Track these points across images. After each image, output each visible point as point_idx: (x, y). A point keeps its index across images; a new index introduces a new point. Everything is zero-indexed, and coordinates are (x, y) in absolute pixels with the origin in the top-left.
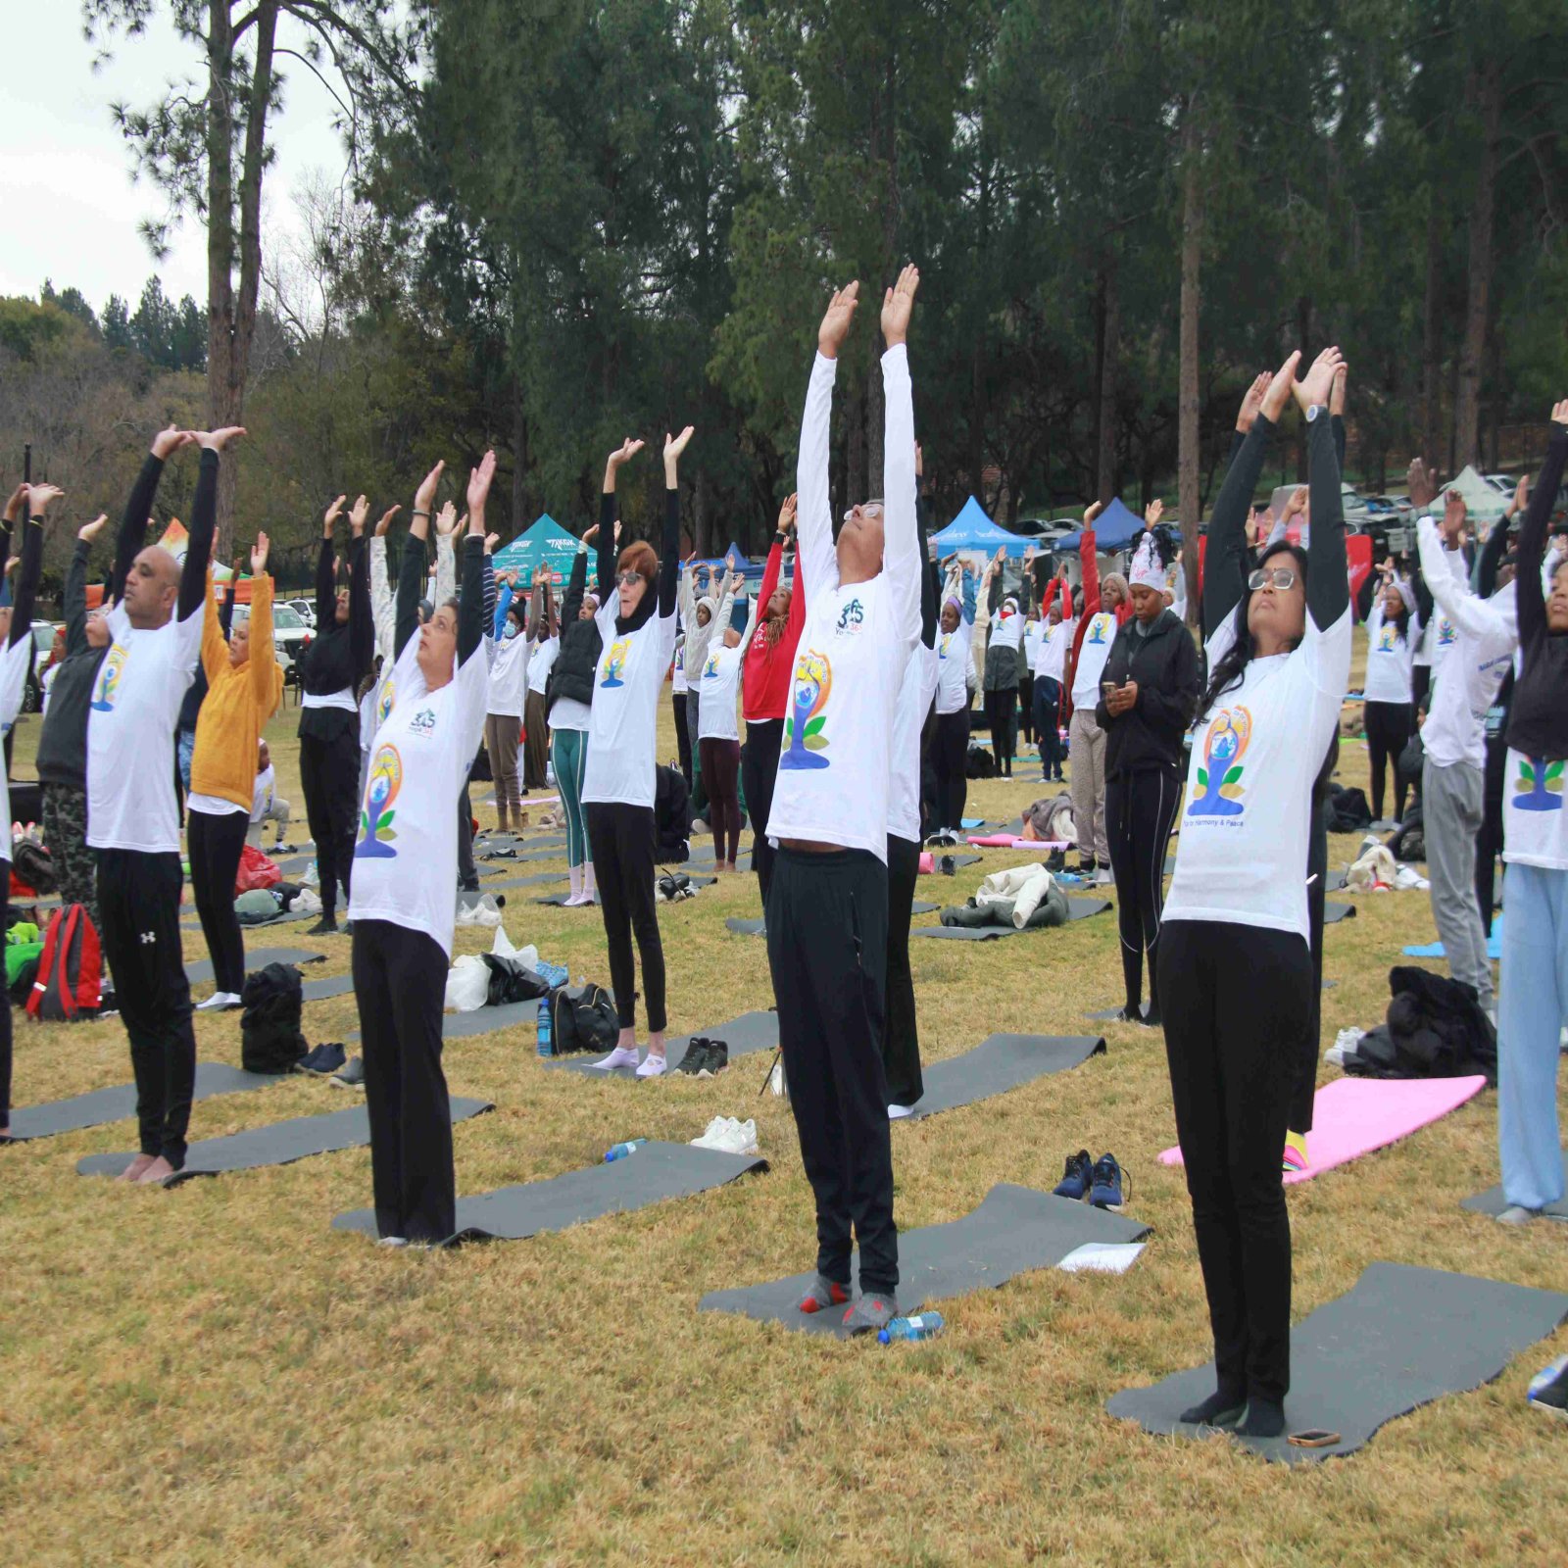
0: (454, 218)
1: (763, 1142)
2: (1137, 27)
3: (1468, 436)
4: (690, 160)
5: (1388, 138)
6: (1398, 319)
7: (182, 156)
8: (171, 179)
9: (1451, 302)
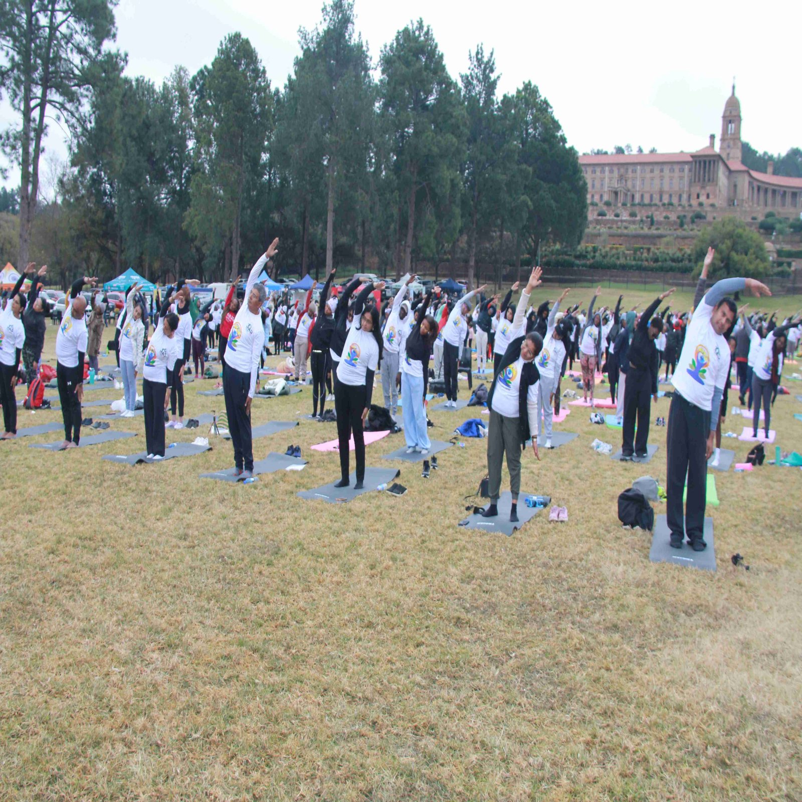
0: (99, 170)
1: (210, 444)
2: (316, 135)
3: (408, 264)
4: (177, 159)
5: (387, 176)
6: (389, 228)
7: (14, 148)
8: (10, 155)
9: (404, 225)
